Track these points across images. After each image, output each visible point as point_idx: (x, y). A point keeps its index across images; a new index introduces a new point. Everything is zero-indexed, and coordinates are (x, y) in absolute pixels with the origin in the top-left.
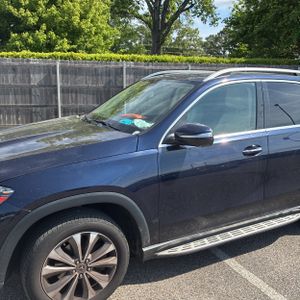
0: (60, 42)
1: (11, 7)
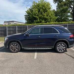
0: (42, 21)
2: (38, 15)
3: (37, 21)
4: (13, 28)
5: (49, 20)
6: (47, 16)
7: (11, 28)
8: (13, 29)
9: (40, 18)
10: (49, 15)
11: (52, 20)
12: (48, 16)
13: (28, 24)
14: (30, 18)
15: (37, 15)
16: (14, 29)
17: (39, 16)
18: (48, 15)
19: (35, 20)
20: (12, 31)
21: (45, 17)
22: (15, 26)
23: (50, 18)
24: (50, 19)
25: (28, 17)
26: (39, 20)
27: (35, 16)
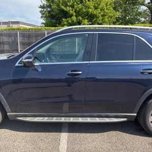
0: (83, 21)
1: (63, 7)
2: (72, 6)
3: (70, 21)
4: (9, 35)
5: (101, 18)
6: (96, 8)
7: (4, 37)
8: (10, 40)
9: (78, 13)
10: (100, 7)
11: (107, 20)
12: (99, 10)
13: (47, 28)
14: (53, 13)
15: (70, 6)
16: (13, 38)
17: (75, 7)
18: (99, 5)
19: (66, 18)
20: (8, 43)
21: (90, 10)
22: (15, 32)
23: (102, 13)
24: (102, 16)
25: (49, 9)
26: (74, 18)
27: (66, 7)
